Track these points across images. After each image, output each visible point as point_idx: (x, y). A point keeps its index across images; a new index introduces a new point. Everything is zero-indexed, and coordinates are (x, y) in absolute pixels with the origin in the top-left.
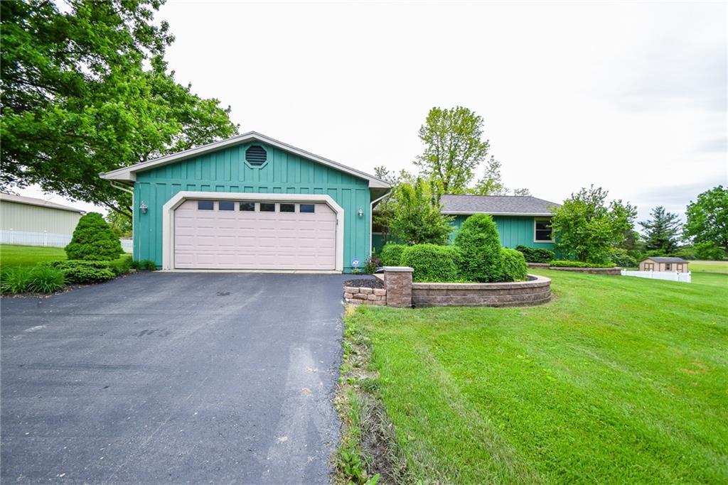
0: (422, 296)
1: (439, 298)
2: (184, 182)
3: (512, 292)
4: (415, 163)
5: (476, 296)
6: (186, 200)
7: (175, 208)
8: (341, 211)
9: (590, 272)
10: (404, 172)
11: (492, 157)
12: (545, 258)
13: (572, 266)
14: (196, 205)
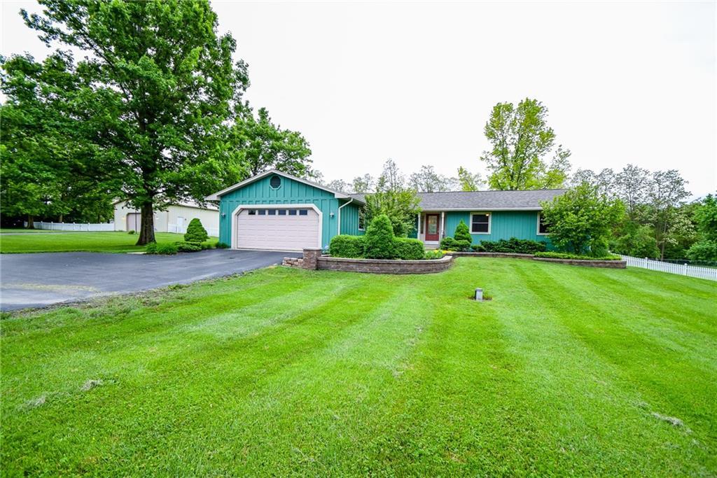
0: (324, 264)
1: (332, 266)
2: (241, 199)
3: (380, 265)
4: (482, 159)
5: (354, 266)
6: (243, 209)
7: (238, 214)
8: (321, 214)
9: (571, 263)
10: (461, 169)
11: (560, 146)
12: (531, 249)
13: (555, 257)
14: (247, 212)
